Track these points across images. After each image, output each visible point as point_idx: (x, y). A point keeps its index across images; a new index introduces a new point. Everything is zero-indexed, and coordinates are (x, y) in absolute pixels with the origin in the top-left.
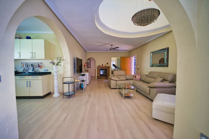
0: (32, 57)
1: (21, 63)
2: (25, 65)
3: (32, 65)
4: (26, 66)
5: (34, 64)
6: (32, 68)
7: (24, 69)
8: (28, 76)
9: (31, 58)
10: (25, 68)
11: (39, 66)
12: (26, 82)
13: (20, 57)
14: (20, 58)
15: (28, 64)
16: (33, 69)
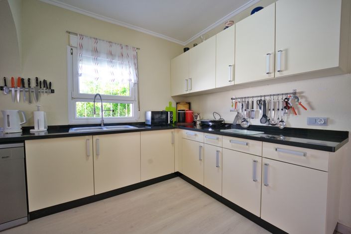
0: (272, 70)
1: (232, 99)
2: (239, 105)
3: (263, 104)
4: (244, 108)
5: (267, 98)
6: (261, 112)
7: (237, 116)
8: (260, 143)
9: (267, 77)
10: (240, 111)
11: (287, 106)
12: (251, 163)
13: (234, 79)
14: (232, 83)
15: (250, 100)
16: (265, 116)
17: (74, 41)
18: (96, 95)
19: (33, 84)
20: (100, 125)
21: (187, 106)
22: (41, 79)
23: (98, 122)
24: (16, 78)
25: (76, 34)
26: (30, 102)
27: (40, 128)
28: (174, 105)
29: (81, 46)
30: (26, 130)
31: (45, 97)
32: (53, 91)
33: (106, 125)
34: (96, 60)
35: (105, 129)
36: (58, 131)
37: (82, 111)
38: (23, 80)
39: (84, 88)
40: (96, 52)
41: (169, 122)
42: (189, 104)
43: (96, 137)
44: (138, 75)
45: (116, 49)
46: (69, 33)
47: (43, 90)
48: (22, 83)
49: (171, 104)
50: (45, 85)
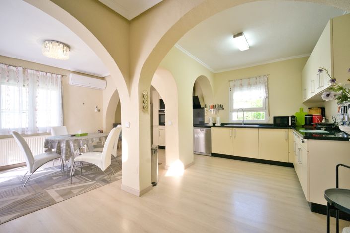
10: (341, 115)
17: (232, 84)
20: (242, 124)
21: (320, 110)
22: (219, 104)
23: (241, 123)
24: (212, 105)
25: (232, 81)
26: (216, 114)
27: (219, 124)
28: (306, 110)
29: (234, 86)
30: (214, 124)
31: (221, 111)
32: (223, 109)
33: (245, 124)
36: (223, 125)
37: (236, 117)
38: (214, 106)
41: (290, 124)
42: (323, 109)
43: (234, 129)
44: (268, 93)
45: (252, 81)
46: (230, 81)
47: (220, 108)
48: (214, 107)
49: (302, 110)
50: (221, 106)
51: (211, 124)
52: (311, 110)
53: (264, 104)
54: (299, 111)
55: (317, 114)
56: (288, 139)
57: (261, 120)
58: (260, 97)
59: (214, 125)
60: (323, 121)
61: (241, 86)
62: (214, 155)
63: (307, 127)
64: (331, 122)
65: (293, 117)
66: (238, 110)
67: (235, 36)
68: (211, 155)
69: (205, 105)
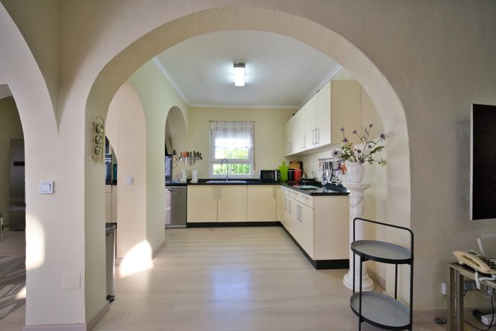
0: (315, 142)
1: (319, 160)
3: (331, 165)
4: (324, 168)
5: (333, 160)
6: (330, 171)
11: (339, 167)
12: (297, 207)
13: (305, 146)
14: (304, 149)
15: (326, 163)
17: (213, 125)
18: (223, 160)
19: (193, 154)
20: (225, 180)
21: (299, 165)
22: (196, 152)
23: (225, 178)
24: (185, 152)
25: (214, 122)
26: (191, 165)
27: (195, 180)
28: (287, 165)
29: (217, 129)
30: (188, 180)
31: (198, 162)
32: (201, 158)
33: (229, 180)
34: (225, 135)
35: (227, 182)
36: (202, 182)
37: (218, 170)
38: (188, 153)
39: (219, 155)
40: (225, 131)
41: (276, 180)
42: (301, 164)
43: (219, 186)
44: (254, 142)
45: (238, 126)
46: (210, 121)
47: (197, 157)
48: (188, 155)
49: (284, 163)
50: (198, 155)
51: (184, 180)
52: (292, 165)
53: (250, 154)
54: (282, 165)
55: (296, 168)
56: (275, 195)
57: (238, 174)
58: (246, 147)
59: (189, 182)
60: (304, 177)
61: (225, 130)
62: (191, 225)
63: (290, 182)
64: (311, 176)
65: (278, 171)
66: (222, 161)
67: (236, 65)
68: (185, 226)
69: (174, 151)
